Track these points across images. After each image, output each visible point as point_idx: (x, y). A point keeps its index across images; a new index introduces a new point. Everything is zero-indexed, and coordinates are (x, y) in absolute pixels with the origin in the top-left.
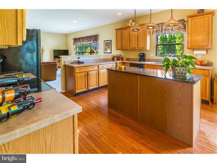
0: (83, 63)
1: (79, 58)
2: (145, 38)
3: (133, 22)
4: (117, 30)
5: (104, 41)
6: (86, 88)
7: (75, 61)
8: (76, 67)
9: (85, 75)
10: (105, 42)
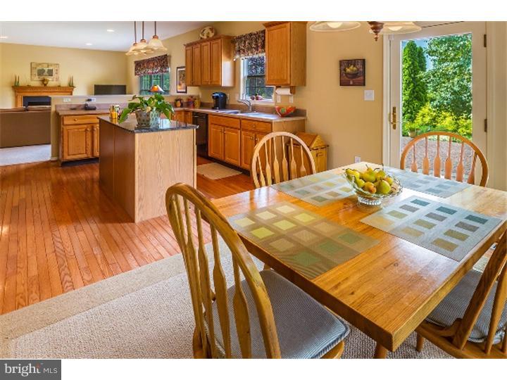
0: (94, 109)
1: (89, 100)
2: (218, 64)
3: (210, 32)
4: (188, 45)
5: (178, 68)
6: (89, 152)
7: (80, 105)
8: (65, 115)
9: (86, 130)
10: (179, 70)
